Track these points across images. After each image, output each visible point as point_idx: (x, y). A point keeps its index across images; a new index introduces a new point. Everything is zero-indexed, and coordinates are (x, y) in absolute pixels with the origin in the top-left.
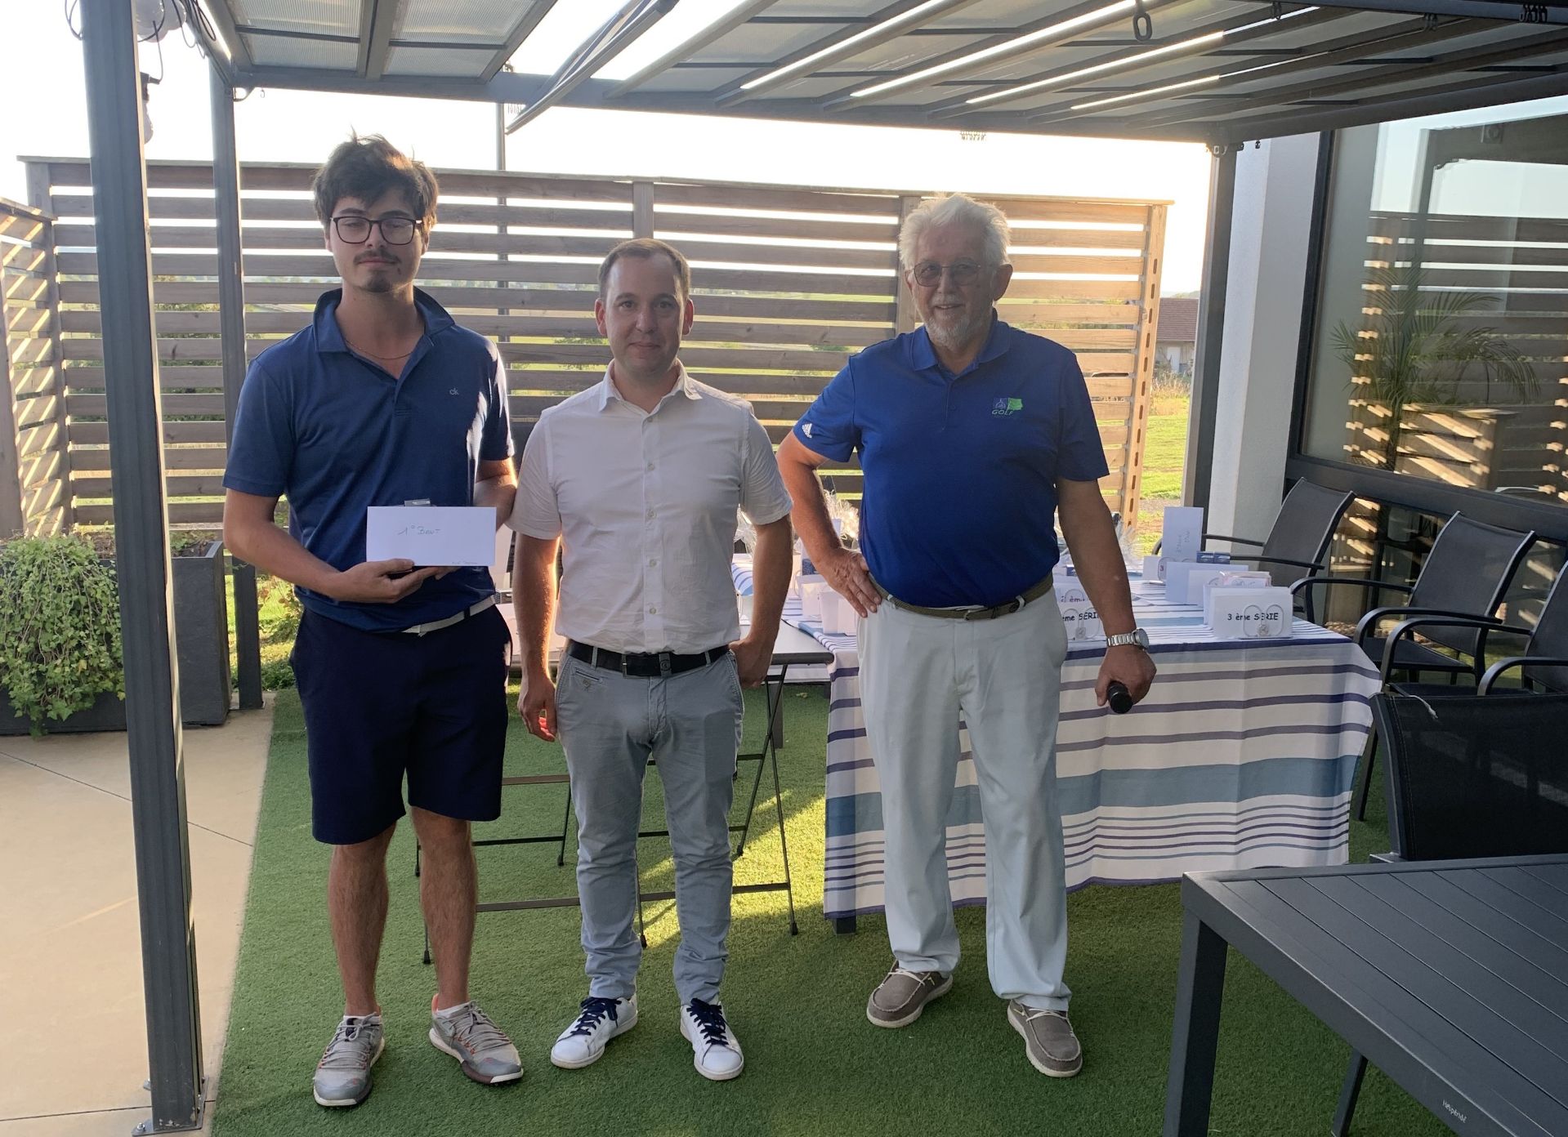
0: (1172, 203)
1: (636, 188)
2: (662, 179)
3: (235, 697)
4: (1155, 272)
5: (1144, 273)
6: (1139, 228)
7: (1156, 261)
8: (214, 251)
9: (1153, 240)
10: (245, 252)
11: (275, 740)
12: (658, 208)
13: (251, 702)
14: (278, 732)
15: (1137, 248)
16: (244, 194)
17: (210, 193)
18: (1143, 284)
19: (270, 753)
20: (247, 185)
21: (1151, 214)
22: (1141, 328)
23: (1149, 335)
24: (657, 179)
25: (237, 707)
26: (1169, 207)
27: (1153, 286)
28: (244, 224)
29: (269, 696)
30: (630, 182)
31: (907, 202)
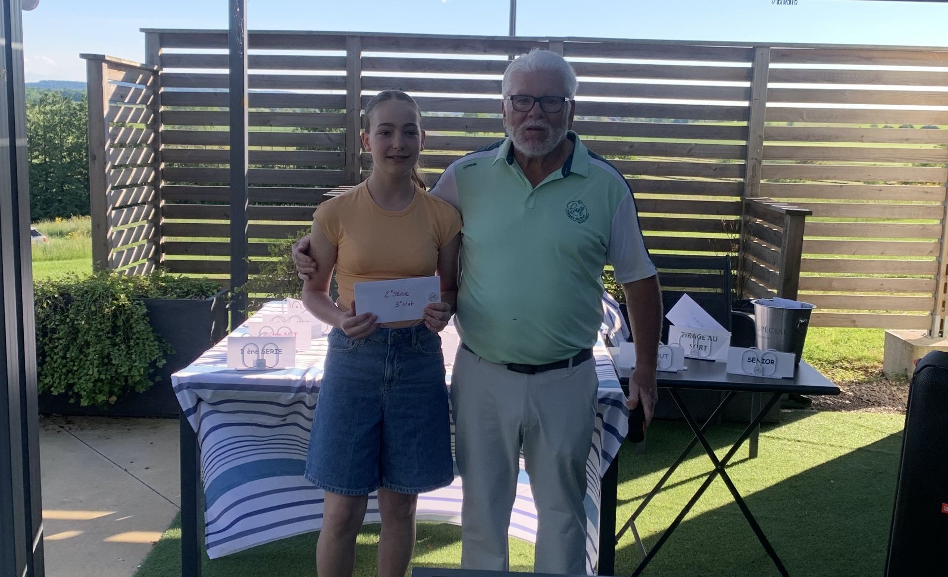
1: (549, 44)
24: (566, 38)
30: (548, 41)
31: (759, 52)
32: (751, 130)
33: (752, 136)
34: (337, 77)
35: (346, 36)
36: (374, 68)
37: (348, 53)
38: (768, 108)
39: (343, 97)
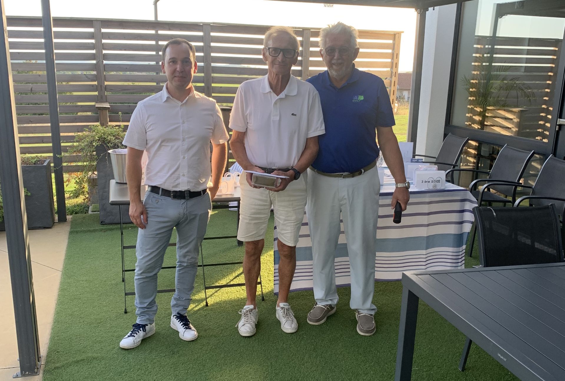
0: (403, 32)
1: (204, 26)
2: (214, 23)
3: (56, 217)
4: (397, 58)
5: (393, 59)
6: (391, 42)
7: (397, 54)
8: (44, 51)
9: (396, 46)
10: (55, 51)
11: (71, 233)
12: (212, 34)
13: (62, 219)
14: (72, 230)
15: (390, 49)
16: (54, 29)
17: (41, 29)
18: (392, 63)
19: (69, 238)
20: (55, 26)
21: (395, 36)
22: (392, 79)
23: (395, 81)
24: (212, 23)
25: (57, 221)
26: (402, 34)
27: (396, 63)
28: (55, 41)
29: (69, 217)
30: (202, 24)
31: (305, 32)
32: (303, 71)
33: (303, 75)
34: (89, 43)
35: (92, 20)
36: (109, 38)
37: (95, 30)
38: (310, 61)
39: (93, 54)
